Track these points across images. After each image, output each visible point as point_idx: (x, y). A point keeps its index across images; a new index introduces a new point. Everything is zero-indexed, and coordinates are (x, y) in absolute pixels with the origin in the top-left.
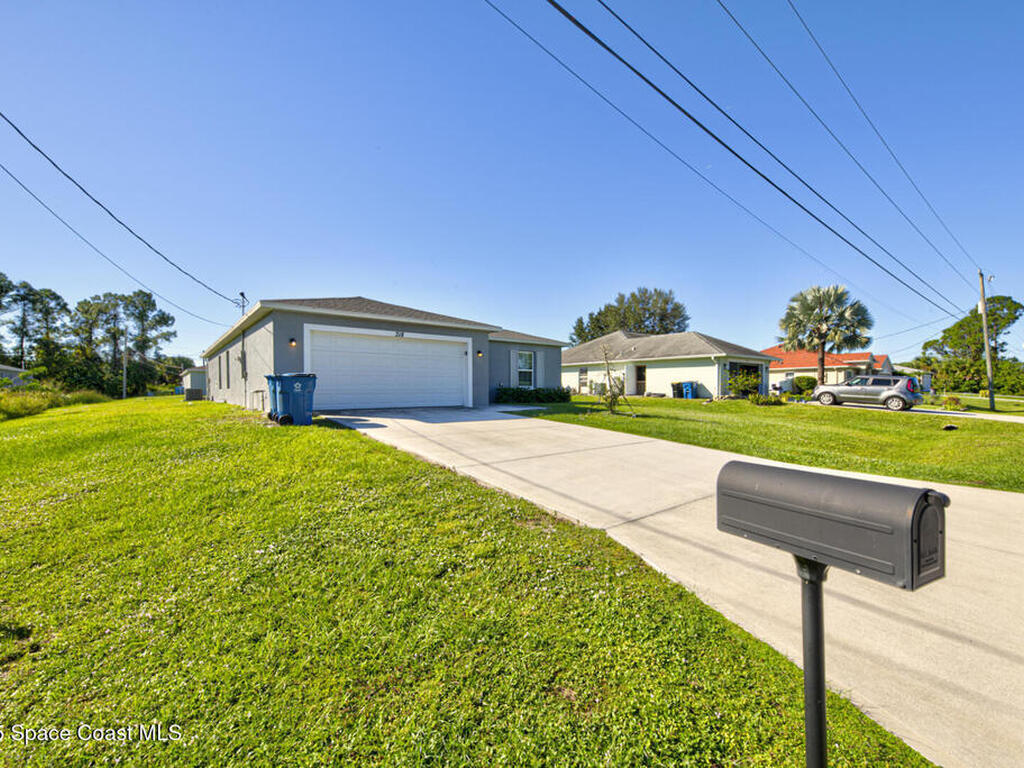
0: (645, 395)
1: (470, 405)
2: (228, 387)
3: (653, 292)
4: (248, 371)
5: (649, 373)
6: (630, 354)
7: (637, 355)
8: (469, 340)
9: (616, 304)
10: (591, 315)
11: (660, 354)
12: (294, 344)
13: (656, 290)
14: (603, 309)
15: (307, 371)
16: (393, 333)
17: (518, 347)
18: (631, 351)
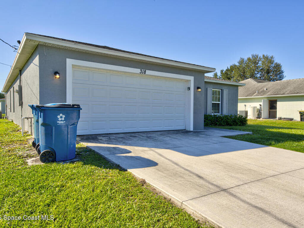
0: (277, 118)
1: (192, 129)
2: (14, 112)
3: (262, 57)
4: (23, 101)
5: (279, 105)
6: (263, 92)
7: (269, 93)
8: (191, 78)
9: (237, 64)
10: (222, 71)
11: (288, 92)
12: (58, 76)
13: (264, 56)
14: (229, 68)
15: (69, 101)
16: (138, 71)
17: (212, 86)
18: (264, 91)
